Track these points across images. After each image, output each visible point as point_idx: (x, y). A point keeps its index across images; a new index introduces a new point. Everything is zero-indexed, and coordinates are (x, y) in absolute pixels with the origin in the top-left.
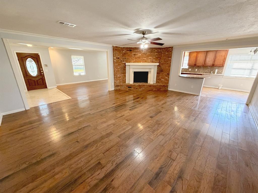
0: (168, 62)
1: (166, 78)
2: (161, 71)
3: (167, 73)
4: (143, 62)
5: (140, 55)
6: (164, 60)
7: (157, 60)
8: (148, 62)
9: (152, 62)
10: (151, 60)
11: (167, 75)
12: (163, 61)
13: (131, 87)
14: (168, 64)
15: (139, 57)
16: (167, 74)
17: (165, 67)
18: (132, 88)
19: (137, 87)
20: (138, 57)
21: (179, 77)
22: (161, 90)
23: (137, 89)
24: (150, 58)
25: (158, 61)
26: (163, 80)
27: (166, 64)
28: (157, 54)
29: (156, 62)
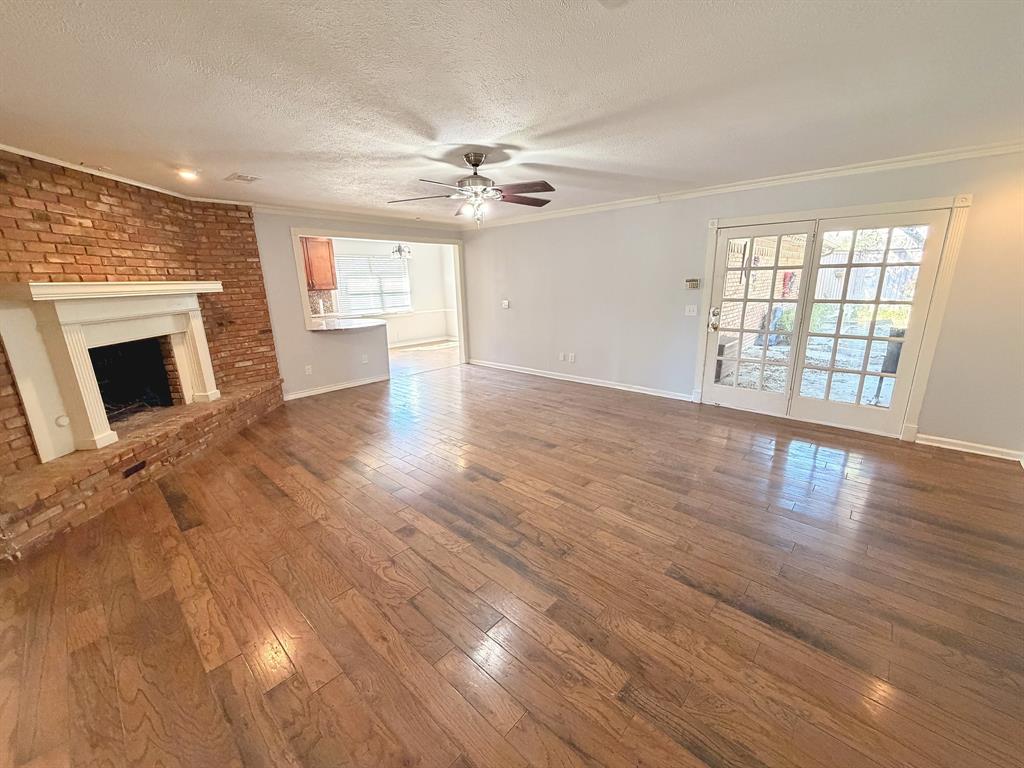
0: (251, 278)
1: (262, 349)
2: (221, 325)
3: (260, 326)
4: (121, 277)
5: (88, 223)
6: (220, 265)
7: (187, 264)
8: (150, 278)
9: (171, 277)
10: (162, 264)
11: (263, 336)
12: (220, 272)
13: (142, 465)
14: (247, 285)
15: (85, 244)
16: (263, 332)
17: (240, 303)
18: (152, 468)
19: (175, 449)
20: (73, 241)
21: (316, 335)
22: (269, 410)
23: (179, 455)
24: (151, 249)
25: (193, 272)
26: (250, 363)
27: (242, 284)
28: (176, 229)
29: (185, 279)
